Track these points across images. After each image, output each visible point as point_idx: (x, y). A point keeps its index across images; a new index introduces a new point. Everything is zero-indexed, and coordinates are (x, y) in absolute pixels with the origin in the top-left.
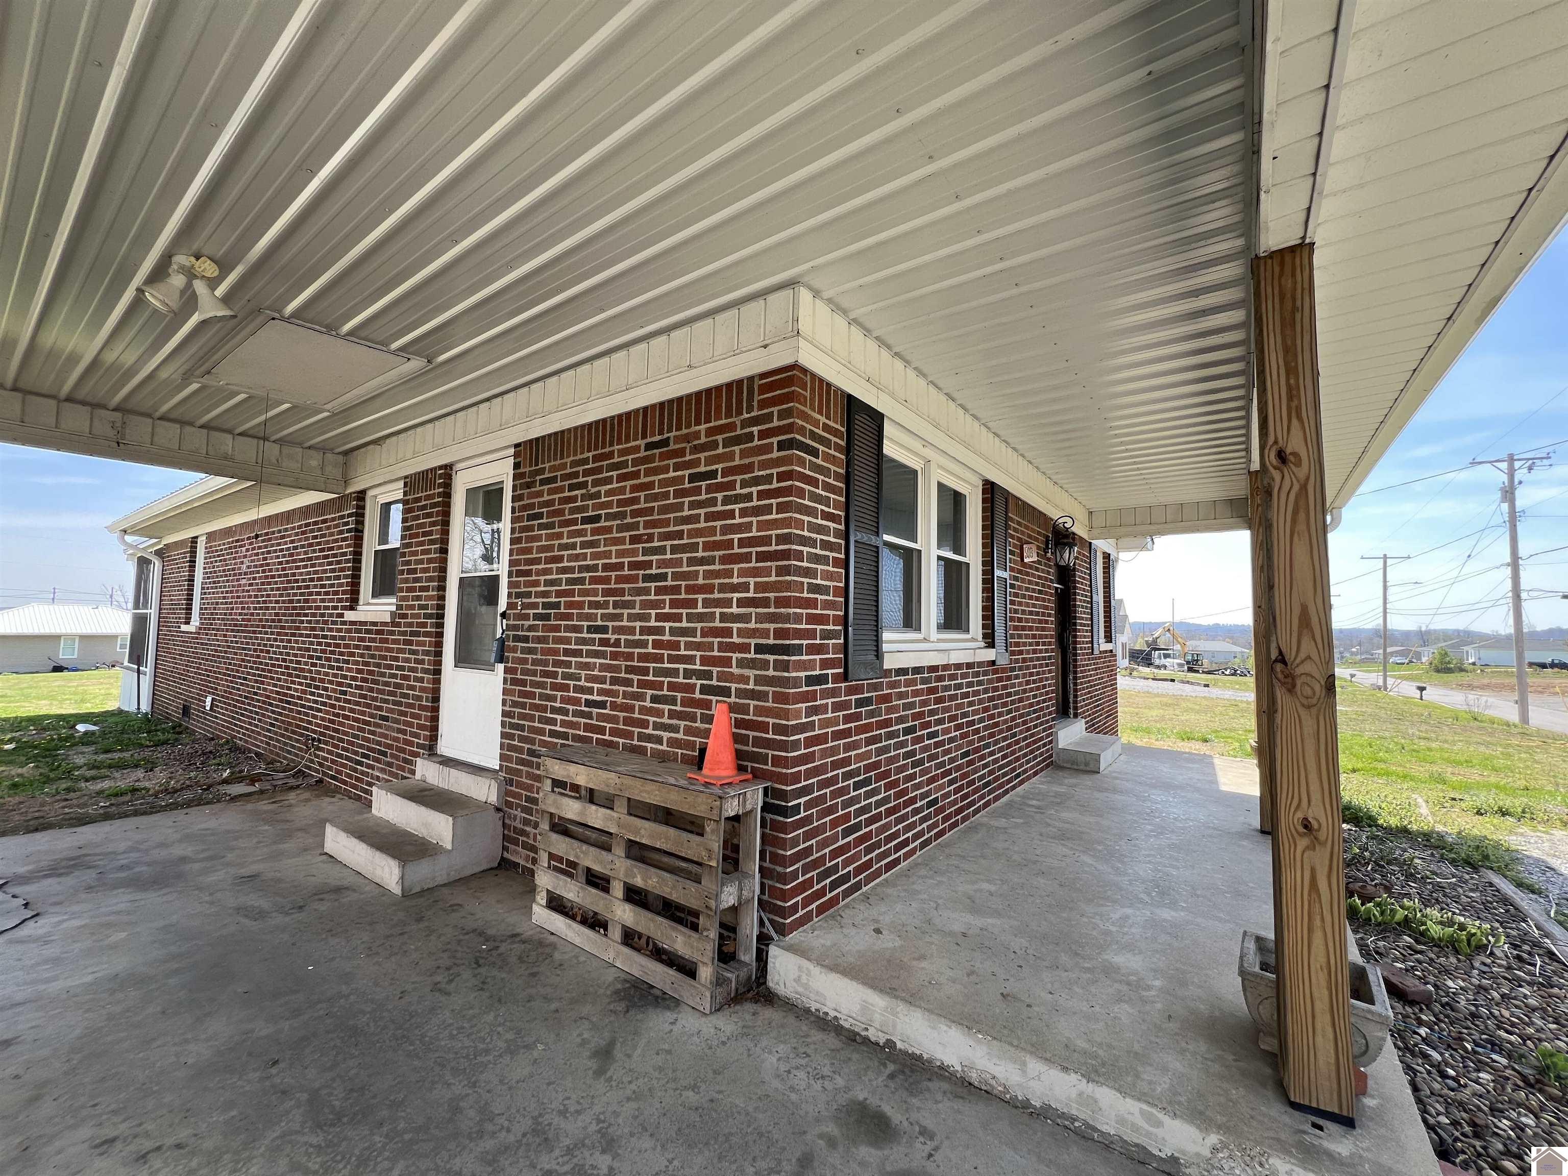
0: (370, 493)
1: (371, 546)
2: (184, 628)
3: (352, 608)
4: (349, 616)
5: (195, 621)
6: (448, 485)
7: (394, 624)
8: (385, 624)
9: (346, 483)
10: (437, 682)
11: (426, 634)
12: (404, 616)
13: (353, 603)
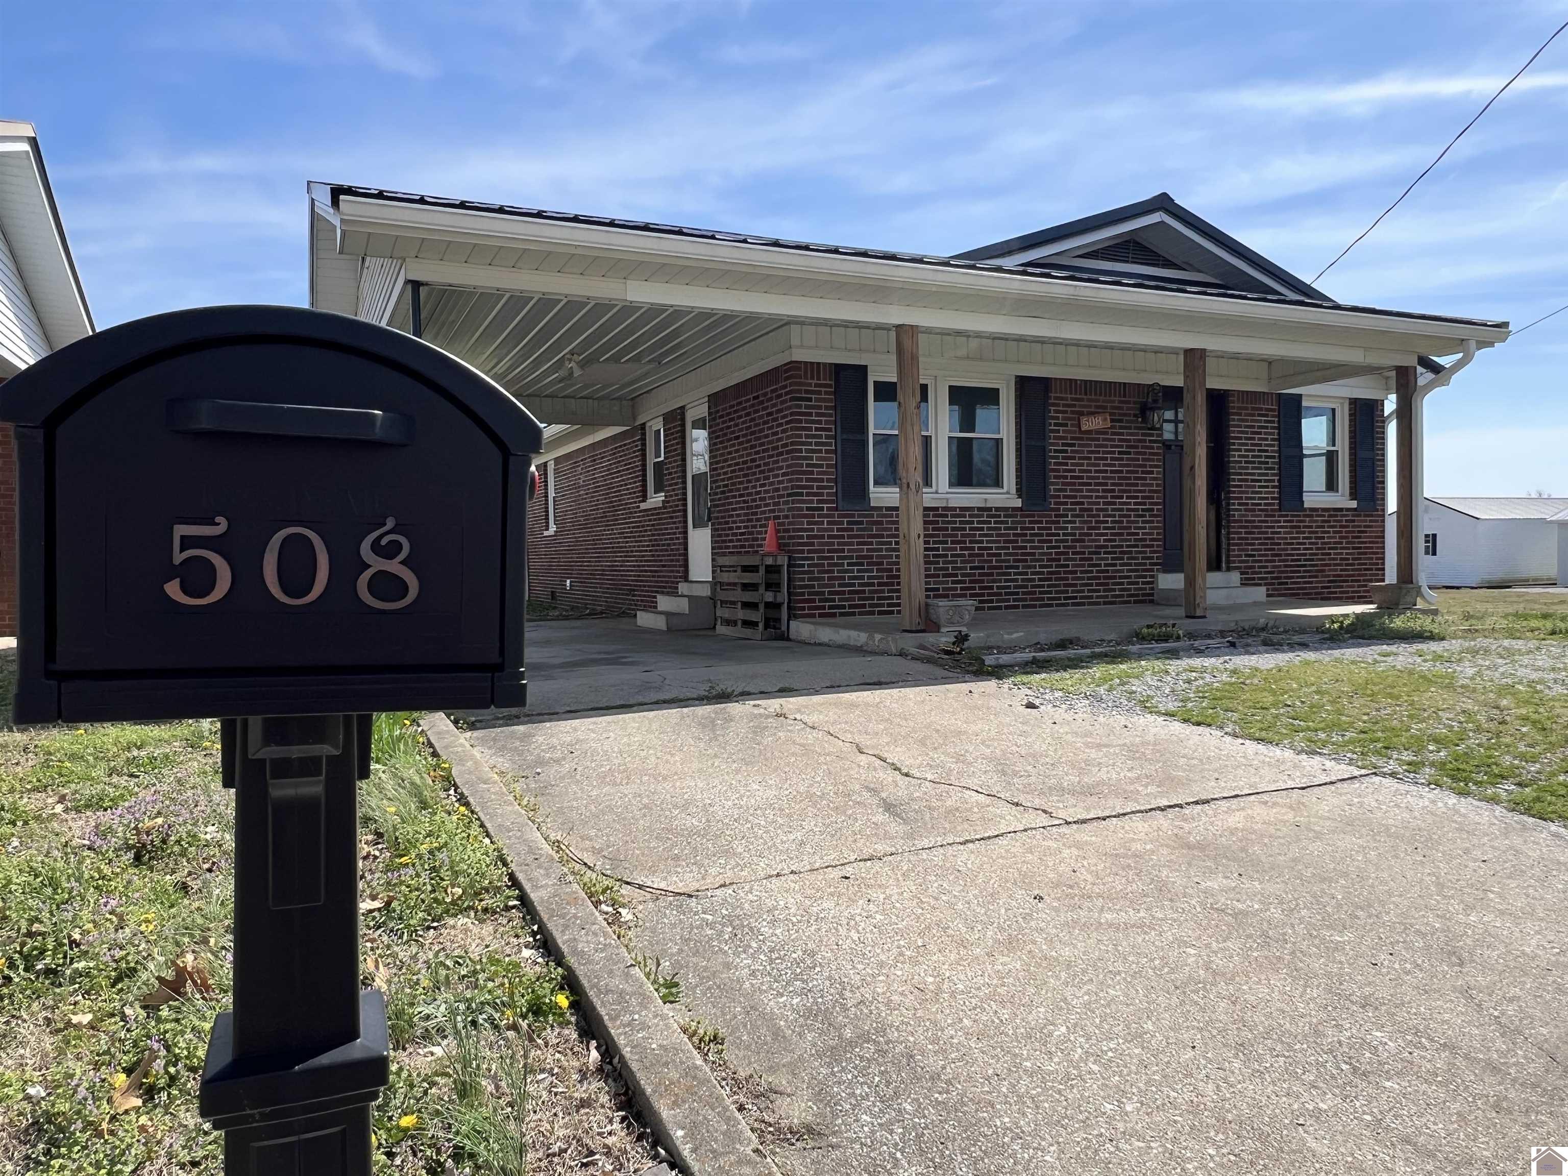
0: (648, 424)
1: (651, 460)
2: (546, 533)
3: (644, 501)
4: (643, 506)
5: (553, 529)
6: (683, 419)
7: (665, 507)
8: (660, 508)
9: (635, 418)
10: (686, 538)
11: (679, 511)
12: (668, 502)
13: (644, 498)
